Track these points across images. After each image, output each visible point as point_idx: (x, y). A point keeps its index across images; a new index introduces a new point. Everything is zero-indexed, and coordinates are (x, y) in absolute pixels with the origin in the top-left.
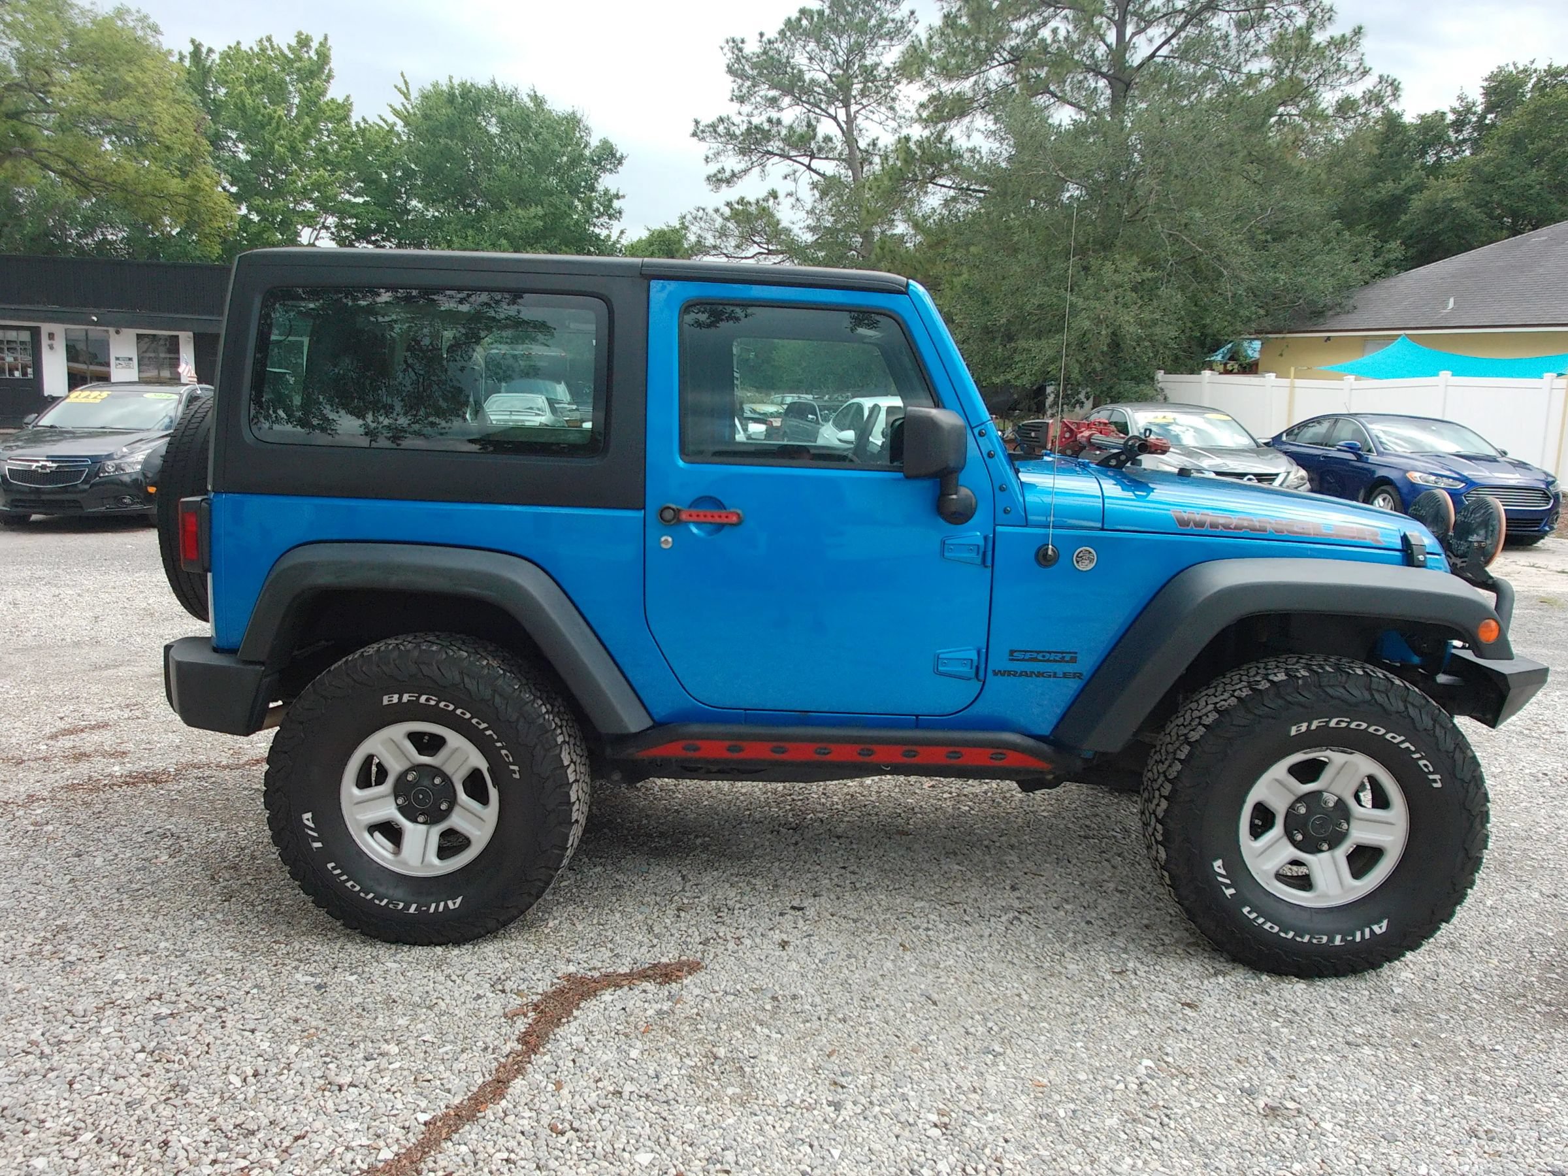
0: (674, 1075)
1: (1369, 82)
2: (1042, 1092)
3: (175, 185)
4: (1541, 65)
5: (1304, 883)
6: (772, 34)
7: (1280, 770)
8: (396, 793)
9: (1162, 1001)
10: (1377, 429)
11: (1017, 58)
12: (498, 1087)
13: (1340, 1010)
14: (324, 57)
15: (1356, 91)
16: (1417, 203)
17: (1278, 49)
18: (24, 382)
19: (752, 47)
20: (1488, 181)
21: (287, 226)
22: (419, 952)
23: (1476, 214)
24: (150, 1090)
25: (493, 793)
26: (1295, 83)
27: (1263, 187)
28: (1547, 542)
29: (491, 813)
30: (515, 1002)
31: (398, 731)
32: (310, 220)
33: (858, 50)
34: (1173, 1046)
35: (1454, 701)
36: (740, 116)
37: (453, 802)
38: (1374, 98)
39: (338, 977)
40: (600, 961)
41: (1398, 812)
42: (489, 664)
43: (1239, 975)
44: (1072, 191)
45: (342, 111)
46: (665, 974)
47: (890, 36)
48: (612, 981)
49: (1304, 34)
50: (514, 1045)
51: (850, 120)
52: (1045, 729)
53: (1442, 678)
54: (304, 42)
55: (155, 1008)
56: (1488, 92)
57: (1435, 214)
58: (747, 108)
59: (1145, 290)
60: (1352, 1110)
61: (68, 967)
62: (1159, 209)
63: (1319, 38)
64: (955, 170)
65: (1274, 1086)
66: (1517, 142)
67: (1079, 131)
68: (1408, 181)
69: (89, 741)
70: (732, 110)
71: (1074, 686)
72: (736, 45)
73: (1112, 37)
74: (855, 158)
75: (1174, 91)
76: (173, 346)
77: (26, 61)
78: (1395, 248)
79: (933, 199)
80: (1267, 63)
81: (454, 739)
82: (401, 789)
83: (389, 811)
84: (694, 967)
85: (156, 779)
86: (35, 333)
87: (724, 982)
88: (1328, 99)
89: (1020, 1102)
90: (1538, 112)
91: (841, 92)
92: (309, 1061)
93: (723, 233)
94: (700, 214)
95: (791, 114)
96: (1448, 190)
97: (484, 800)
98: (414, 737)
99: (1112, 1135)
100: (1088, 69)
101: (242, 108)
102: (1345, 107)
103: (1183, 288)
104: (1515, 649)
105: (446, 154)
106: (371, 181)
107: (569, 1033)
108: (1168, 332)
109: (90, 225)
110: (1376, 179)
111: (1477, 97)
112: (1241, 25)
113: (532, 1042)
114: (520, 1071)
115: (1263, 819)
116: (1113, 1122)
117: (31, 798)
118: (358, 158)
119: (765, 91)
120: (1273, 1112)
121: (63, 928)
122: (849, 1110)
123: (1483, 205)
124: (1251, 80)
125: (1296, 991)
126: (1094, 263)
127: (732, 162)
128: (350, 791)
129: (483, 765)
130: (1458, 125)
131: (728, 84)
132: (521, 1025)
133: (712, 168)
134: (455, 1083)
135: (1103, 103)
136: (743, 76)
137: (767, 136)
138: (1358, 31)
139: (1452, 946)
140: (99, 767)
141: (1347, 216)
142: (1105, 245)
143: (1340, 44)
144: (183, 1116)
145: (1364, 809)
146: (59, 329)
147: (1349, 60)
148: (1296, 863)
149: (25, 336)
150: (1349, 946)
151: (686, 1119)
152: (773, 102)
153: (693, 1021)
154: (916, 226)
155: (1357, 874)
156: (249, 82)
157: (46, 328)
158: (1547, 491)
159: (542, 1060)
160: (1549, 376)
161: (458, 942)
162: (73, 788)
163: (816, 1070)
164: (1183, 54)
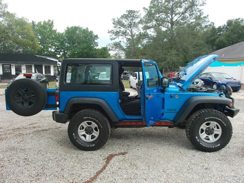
0: (127, 166)
1: (210, 23)
2: (176, 167)
3: (31, 43)
4: (235, 19)
5: (208, 139)
6: (119, 17)
7: (204, 124)
8: (85, 130)
9: (190, 155)
10: (213, 75)
11: (156, 20)
12: (104, 168)
13: (214, 156)
14: (52, 23)
15: (208, 24)
16: (217, 40)
17: (196, 18)
18: (9, 73)
19: (116, 20)
20: (228, 36)
21: (47, 48)
22: (89, 152)
23: (226, 42)
24: (59, 170)
25: (98, 130)
26: (198, 23)
27: (194, 39)
28: (240, 91)
29: (98, 133)
30: (104, 158)
31: (86, 122)
32: (50, 47)
33: (132, 20)
34: (192, 161)
35: (227, 114)
36: (115, 30)
37: (93, 131)
38: (210, 25)
39: (79, 155)
40: (114, 153)
41: (220, 129)
42: (98, 112)
43: (200, 152)
44: (165, 40)
45: (55, 31)
46: (123, 154)
47: (137, 17)
48: (116, 155)
49: (200, 16)
50: (105, 163)
51: (131, 30)
52: (172, 120)
53: (226, 111)
54: (49, 21)
55: (56, 160)
56: (227, 23)
57: (221, 42)
58: (116, 29)
59: (177, 55)
60: (217, 168)
61: (42, 155)
62: (179, 43)
63: (202, 17)
64: (148, 37)
65: (206, 166)
66: (232, 31)
67: (166, 31)
68: (216, 37)
69: (35, 125)
70: (114, 29)
71: (176, 114)
72: (114, 19)
73: (171, 17)
74: (132, 36)
75: (180, 25)
76: (31, 66)
77: (9, 25)
78: (215, 47)
79: (145, 41)
80: (194, 20)
81: (93, 123)
82: (86, 130)
83: (84, 133)
84: (127, 153)
85: (46, 130)
86: (10, 65)
87: (131, 155)
88: (203, 25)
89: (173, 168)
90: (235, 26)
91: (130, 26)
92: (79, 165)
93: (113, 47)
94: (109, 45)
95: (123, 29)
96: (222, 38)
97: (97, 131)
98: (87, 123)
99: (186, 172)
100: (167, 22)
101: (40, 31)
102: (206, 27)
103: (183, 54)
104: (235, 107)
105: (71, 37)
106: (59, 41)
107: (112, 161)
108: (181, 61)
109: (17, 49)
110: (211, 36)
111: (226, 24)
112: (190, 15)
113: (107, 162)
114: (107, 166)
115: (202, 131)
116: (186, 170)
117: (30, 133)
118: (58, 38)
119: (118, 26)
120: (206, 169)
121: (40, 150)
122: (151, 170)
123: (227, 40)
124: (192, 23)
125: (208, 154)
126: (170, 51)
127: (114, 37)
128: (79, 130)
129: (97, 126)
130: (223, 28)
131: (113, 25)
132: (105, 161)
133: (111, 37)
134: (99, 168)
135: (170, 27)
136: (115, 24)
137: (119, 33)
138: (208, 15)
139: (229, 148)
140: (37, 129)
141: (207, 43)
142: (171, 48)
143: (205, 17)
144: (64, 173)
145: (216, 129)
146: (14, 65)
147: (206, 20)
148: (207, 137)
149: (9, 66)
150: (215, 148)
151: (130, 171)
152: (120, 28)
153: (128, 160)
154: (142, 45)
155: (215, 138)
156: (41, 27)
157: (12, 64)
158: (239, 83)
159: (109, 165)
160: (239, 66)
161: (94, 150)
162: (35, 132)
163: (145, 165)
164: (182, 19)
